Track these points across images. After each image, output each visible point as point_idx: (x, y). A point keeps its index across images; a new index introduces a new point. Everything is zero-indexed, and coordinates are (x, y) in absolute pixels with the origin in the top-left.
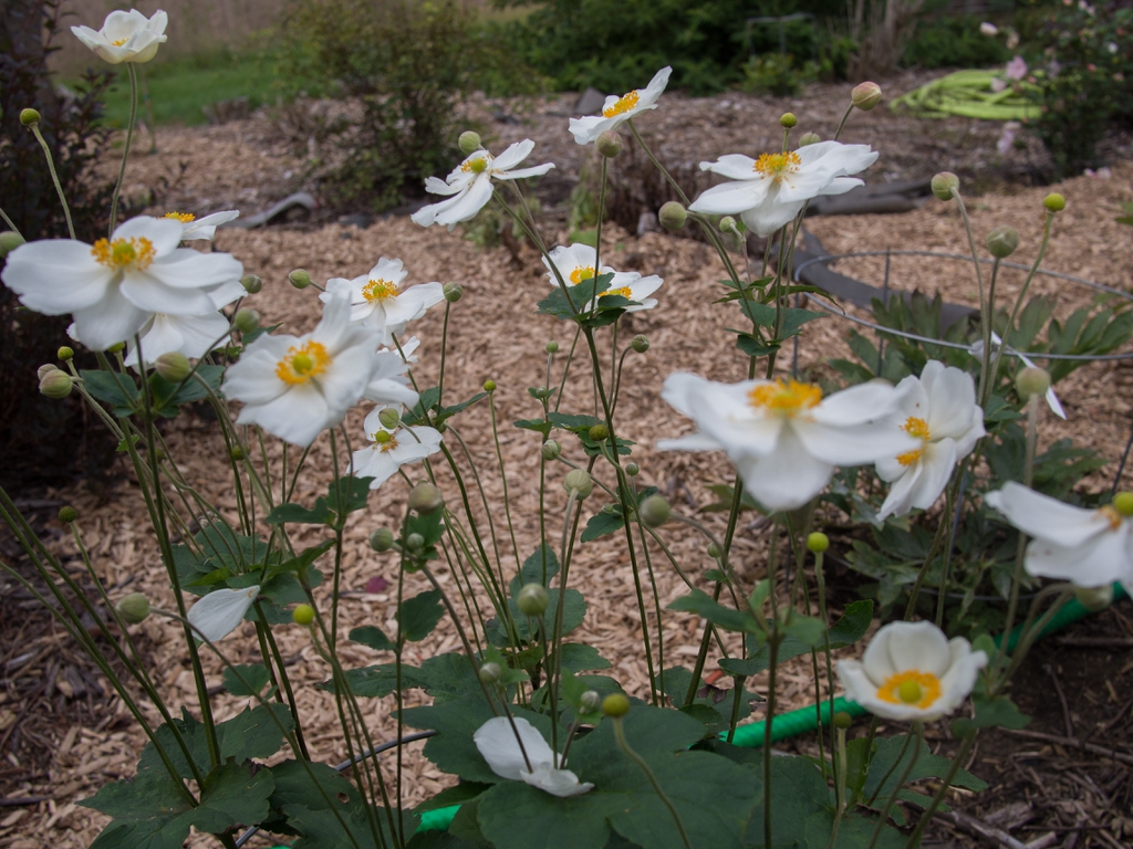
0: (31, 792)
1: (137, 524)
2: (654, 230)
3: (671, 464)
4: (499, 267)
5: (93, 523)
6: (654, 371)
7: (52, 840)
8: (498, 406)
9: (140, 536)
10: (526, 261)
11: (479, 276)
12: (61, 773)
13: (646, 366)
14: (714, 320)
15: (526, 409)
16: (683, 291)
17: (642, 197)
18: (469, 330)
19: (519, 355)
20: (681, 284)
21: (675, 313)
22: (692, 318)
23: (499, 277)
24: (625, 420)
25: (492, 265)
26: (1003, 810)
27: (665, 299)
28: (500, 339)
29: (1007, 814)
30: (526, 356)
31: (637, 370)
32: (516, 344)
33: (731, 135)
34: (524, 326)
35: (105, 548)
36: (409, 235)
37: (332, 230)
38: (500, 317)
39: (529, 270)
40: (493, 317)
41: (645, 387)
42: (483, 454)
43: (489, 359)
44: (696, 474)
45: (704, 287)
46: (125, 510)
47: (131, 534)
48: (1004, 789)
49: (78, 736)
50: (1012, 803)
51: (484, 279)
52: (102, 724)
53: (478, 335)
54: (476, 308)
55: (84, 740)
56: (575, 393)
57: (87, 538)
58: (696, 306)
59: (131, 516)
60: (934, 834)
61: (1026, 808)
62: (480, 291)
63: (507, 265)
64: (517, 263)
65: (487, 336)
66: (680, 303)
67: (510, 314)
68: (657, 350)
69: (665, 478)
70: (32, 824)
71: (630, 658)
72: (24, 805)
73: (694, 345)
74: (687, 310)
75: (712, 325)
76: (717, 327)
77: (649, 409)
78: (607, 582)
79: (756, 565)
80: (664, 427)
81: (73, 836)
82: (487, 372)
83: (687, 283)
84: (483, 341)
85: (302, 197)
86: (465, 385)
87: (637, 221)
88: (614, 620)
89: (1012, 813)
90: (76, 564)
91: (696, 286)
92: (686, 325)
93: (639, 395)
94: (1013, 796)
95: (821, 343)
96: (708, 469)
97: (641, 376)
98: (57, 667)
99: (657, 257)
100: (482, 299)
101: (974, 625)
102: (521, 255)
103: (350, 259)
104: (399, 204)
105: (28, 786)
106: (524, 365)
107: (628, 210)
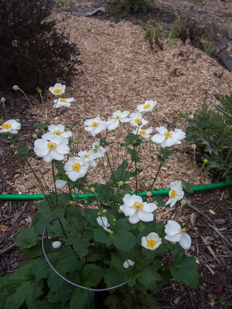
0: (20, 170)
1: (49, 110)
2: (189, 44)
3: (174, 116)
4: (147, 48)
5: (39, 107)
6: (178, 88)
7: (24, 182)
8: (137, 91)
9: (49, 113)
10: (154, 48)
11: (141, 49)
12: (27, 167)
13: (176, 87)
14: (197, 76)
15: (144, 93)
16: (191, 66)
17: (188, 34)
18: (136, 66)
19: (146, 77)
20: (191, 64)
21: (187, 72)
22: (191, 74)
23: (146, 51)
24: (167, 101)
25: (145, 47)
26: (219, 220)
27: (186, 67)
28: (142, 70)
29: (220, 221)
30: (147, 77)
31: (173, 87)
32: (146, 72)
33: (224, 5)
34: (149, 67)
35: (41, 114)
36: (128, 28)
37: (108, 23)
38: (144, 63)
39: (154, 50)
40: (142, 62)
41: (174, 93)
42: (130, 105)
43: (138, 75)
44: (179, 120)
45: (197, 66)
46: (46, 105)
47: (47, 112)
48: (222, 215)
49: (31, 159)
50: (222, 219)
51: (142, 51)
52: (36, 158)
53: (137, 68)
54: (138, 59)
55: (32, 161)
56: (157, 91)
57: (37, 111)
58: (193, 71)
59: (47, 107)
60: (203, 222)
61: (224, 220)
62: (141, 54)
63: (149, 48)
64: (152, 48)
65: (140, 68)
66: (189, 69)
67: (147, 62)
68: (180, 82)
69: (172, 120)
70: (20, 178)
71: (150, 167)
72: (19, 173)
73: (190, 82)
74: (191, 72)
75: (196, 77)
76: (197, 78)
77: (173, 99)
78: (150, 146)
79: (186, 149)
80: (175, 105)
81: (28, 182)
82: (137, 80)
83: (193, 64)
84: (138, 70)
85: (102, 9)
86: (131, 83)
87: (186, 40)
88: (149, 156)
89: (221, 221)
90: (34, 117)
91: (195, 65)
92: (189, 76)
93: (172, 95)
94: (223, 217)
95: (222, 88)
96: (183, 120)
97: (174, 89)
98: (28, 142)
99: (188, 53)
100: (141, 56)
101: (227, 177)
102: (153, 46)
103: (111, 33)
104: (127, 16)
105: (20, 169)
106: (146, 80)
107: (184, 36)
